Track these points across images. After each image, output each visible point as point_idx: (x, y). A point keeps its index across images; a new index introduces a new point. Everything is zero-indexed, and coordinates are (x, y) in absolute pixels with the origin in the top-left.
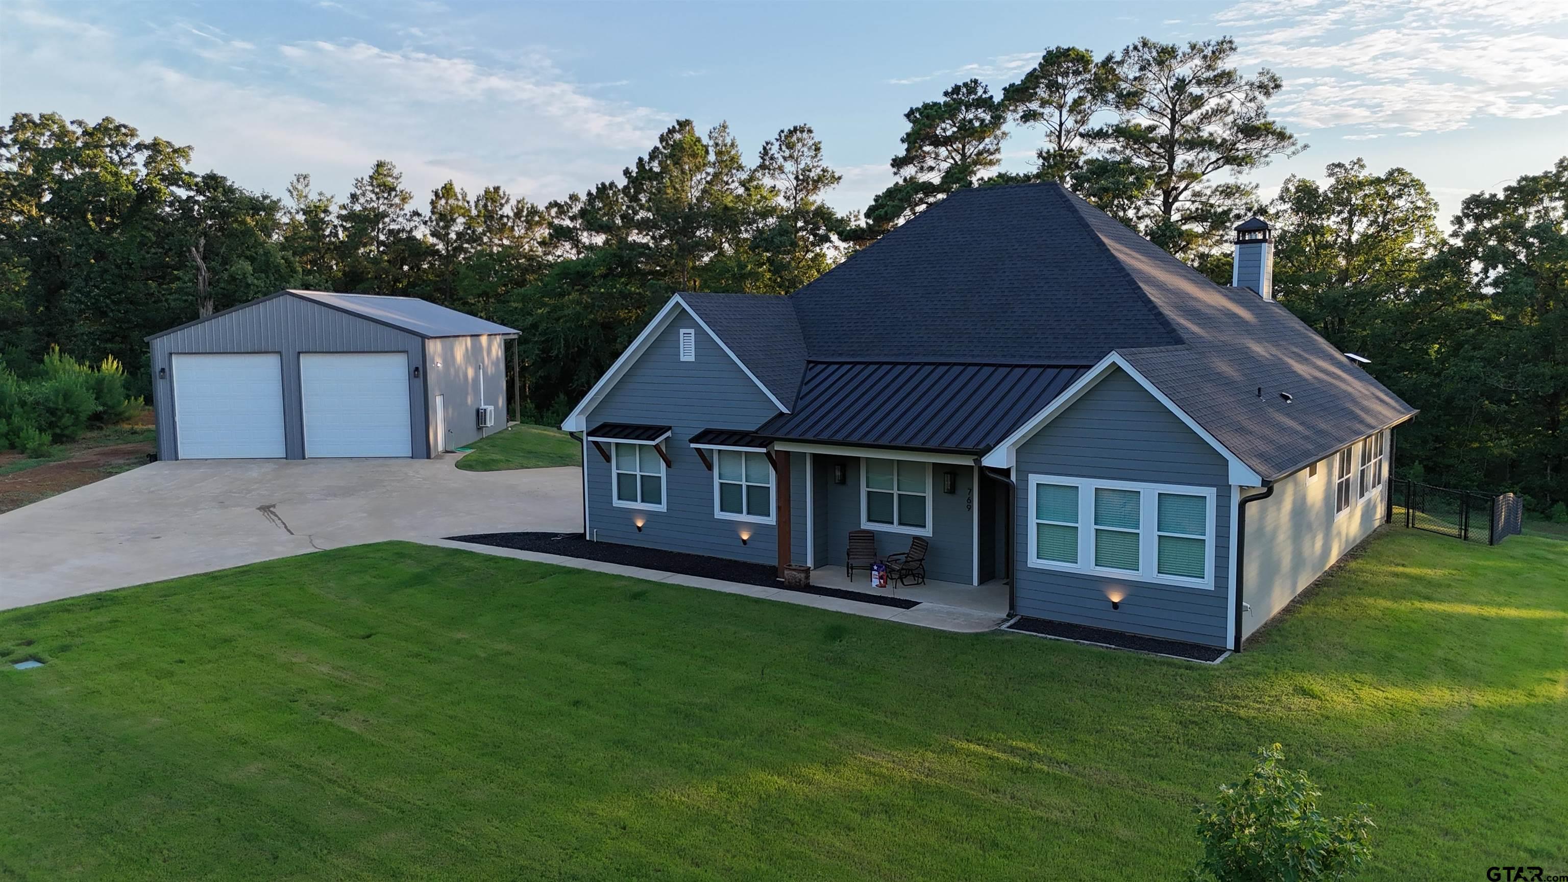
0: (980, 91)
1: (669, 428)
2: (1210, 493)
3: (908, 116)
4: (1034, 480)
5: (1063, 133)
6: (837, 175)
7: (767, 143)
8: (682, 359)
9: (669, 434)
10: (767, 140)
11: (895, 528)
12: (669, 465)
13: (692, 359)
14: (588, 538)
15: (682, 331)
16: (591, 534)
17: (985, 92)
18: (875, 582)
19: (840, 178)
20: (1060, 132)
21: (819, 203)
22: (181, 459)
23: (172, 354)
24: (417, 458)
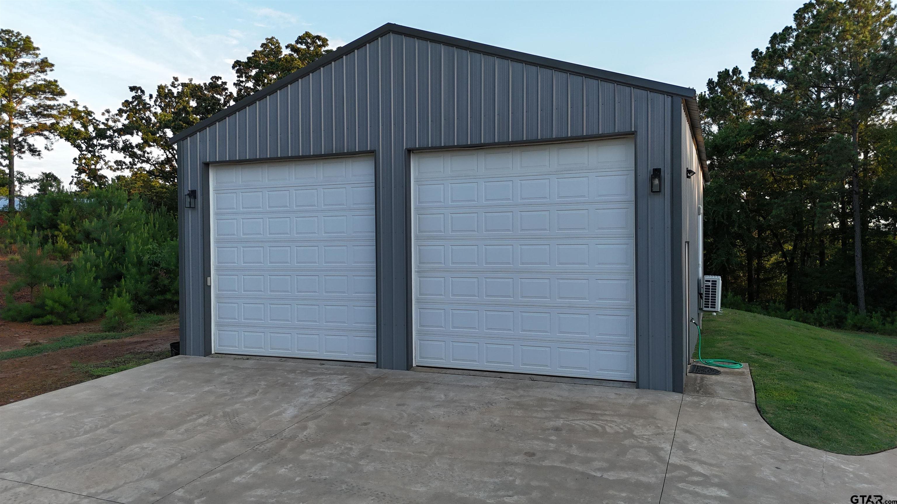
22: (216, 353)
23: (210, 165)
24: (652, 389)
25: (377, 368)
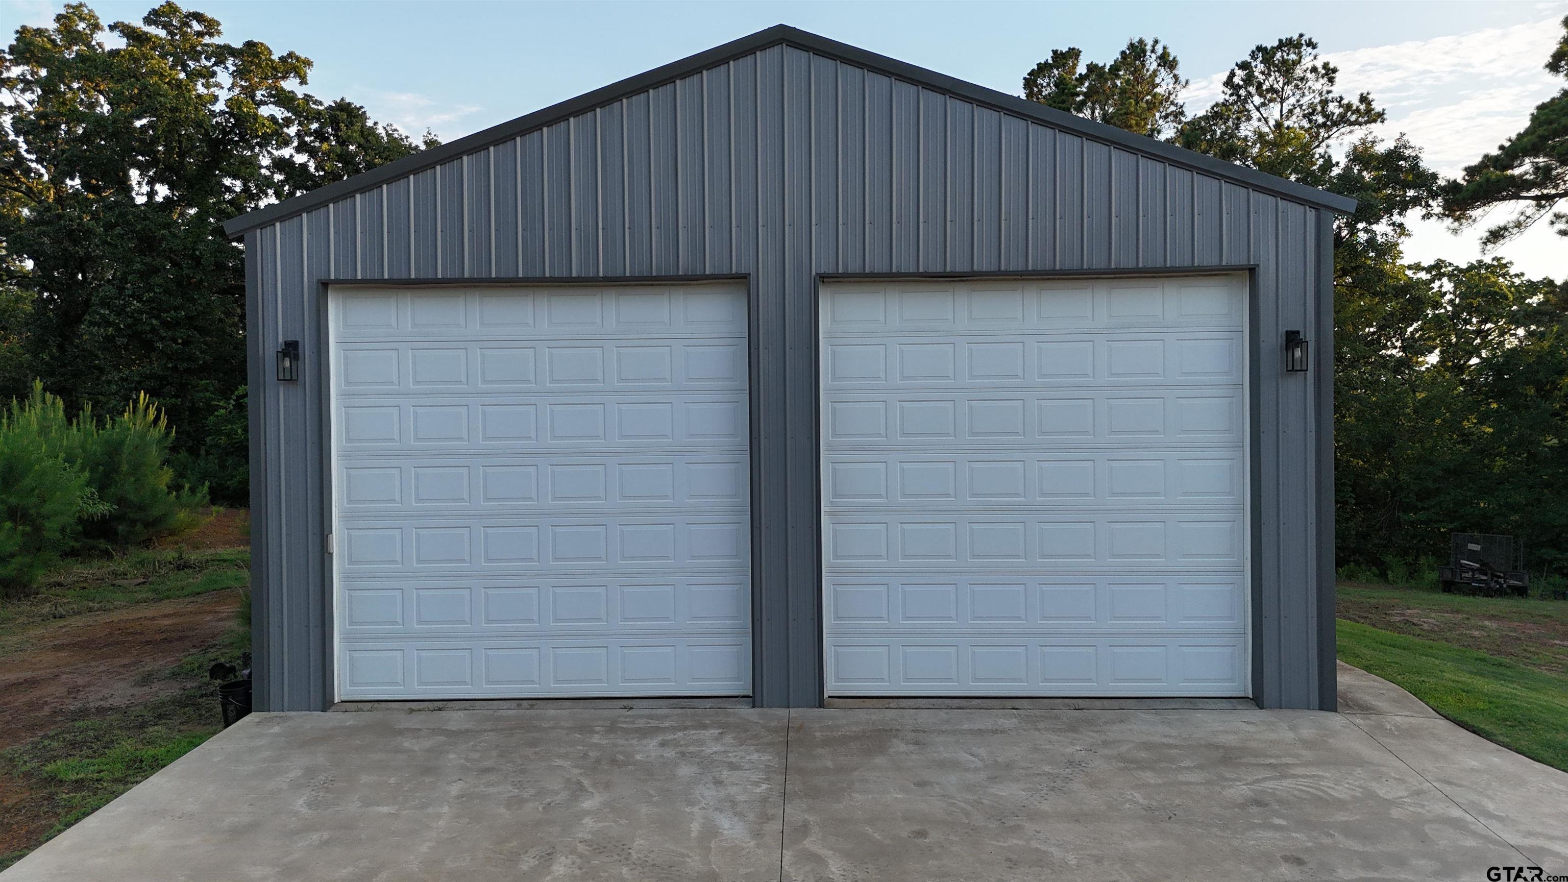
22: (342, 702)
23: (330, 286)
24: (1285, 708)
25: (754, 707)
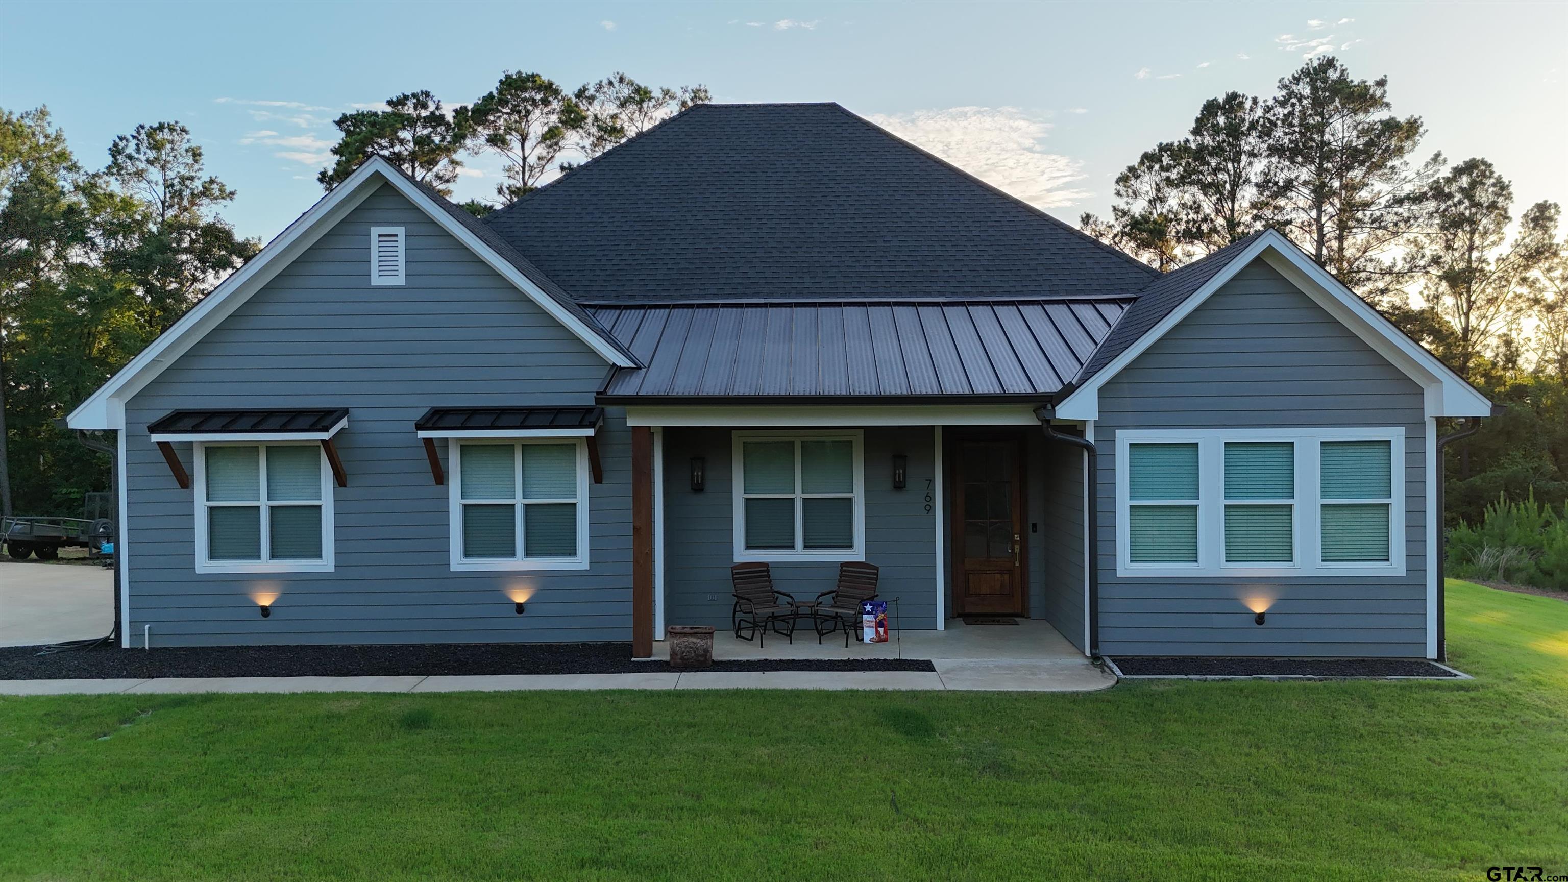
0: (432, 107)
1: (345, 412)
2: (1396, 436)
3: (339, 123)
4: (1124, 438)
5: (527, 168)
6: (228, 189)
7: (121, 139)
8: (376, 280)
9: (343, 423)
10: (121, 134)
11: (800, 555)
12: (340, 479)
13: (400, 280)
14: (126, 644)
15: (375, 231)
16: (136, 635)
17: (437, 108)
18: (869, 634)
19: (232, 194)
20: (524, 168)
21: (210, 220)
